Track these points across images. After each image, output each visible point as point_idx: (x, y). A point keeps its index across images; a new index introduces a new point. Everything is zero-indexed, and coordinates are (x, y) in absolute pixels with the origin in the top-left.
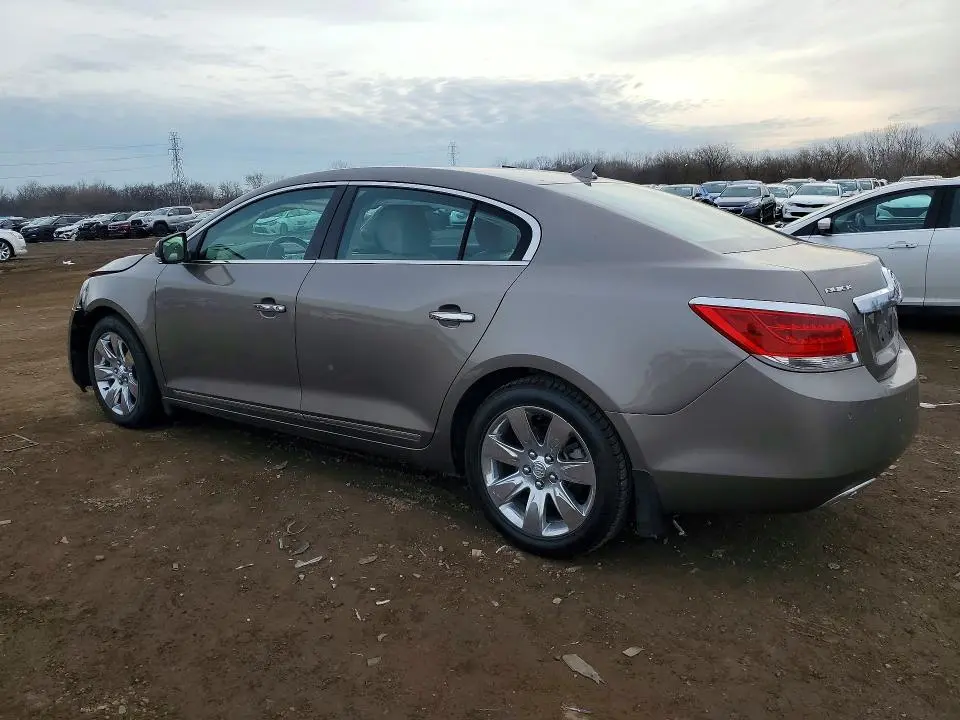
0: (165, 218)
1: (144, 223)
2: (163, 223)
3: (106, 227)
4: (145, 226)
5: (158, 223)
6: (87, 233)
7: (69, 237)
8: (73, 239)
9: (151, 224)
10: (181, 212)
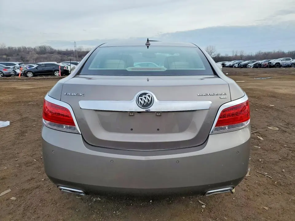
0: (280, 62)
1: (272, 63)
2: (279, 63)
3: (261, 64)
4: (272, 64)
5: (277, 63)
6: (256, 66)
7: (251, 67)
8: (252, 68)
9: (274, 64)
10: (287, 60)
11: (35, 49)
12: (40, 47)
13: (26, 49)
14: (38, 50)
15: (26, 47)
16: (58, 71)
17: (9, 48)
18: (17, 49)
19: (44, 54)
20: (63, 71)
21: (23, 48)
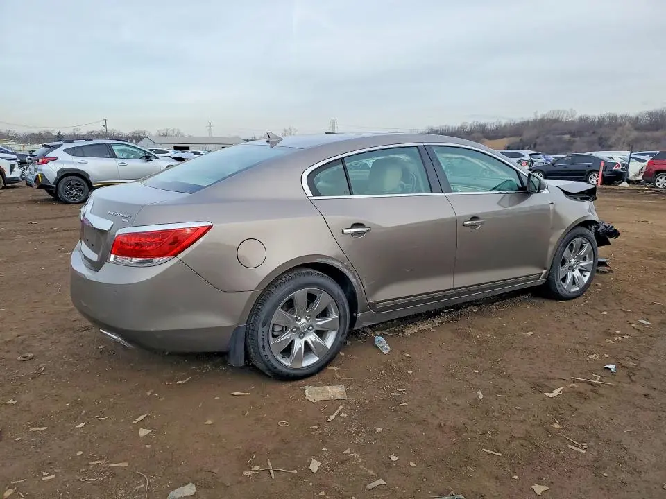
11: (637, 118)
12: (651, 114)
13: (616, 121)
14: (644, 121)
15: (618, 116)
16: (598, 172)
17: (581, 119)
18: (597, 120)
19: (657, 130)
20: (610, 173)
21: (609, 117)
